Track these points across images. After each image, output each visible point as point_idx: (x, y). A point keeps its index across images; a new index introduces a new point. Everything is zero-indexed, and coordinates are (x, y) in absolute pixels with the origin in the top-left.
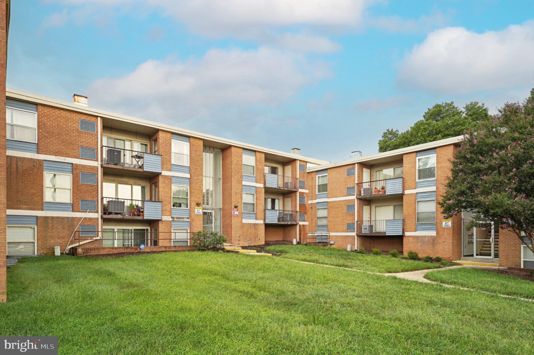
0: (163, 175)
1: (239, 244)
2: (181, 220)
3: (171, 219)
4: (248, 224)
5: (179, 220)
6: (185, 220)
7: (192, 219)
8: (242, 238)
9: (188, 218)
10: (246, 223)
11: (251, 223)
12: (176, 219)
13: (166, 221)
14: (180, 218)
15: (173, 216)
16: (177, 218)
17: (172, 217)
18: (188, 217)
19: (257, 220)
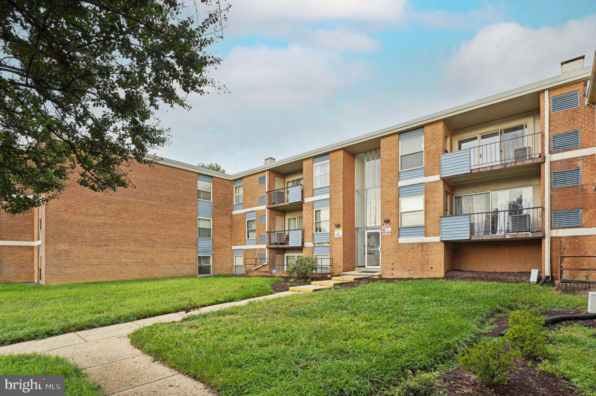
0: (306, 203)
1: (392, 274)
2: (321, 245)
3: (313, 245)
4: (409, 244)
5: (319, 245)
6: (325, 245)
7: (332, 243)
8: (397, 265)
9: (328, 243)
10: (405, 244)
11: (413, 243)
12: (317, 245)
13: (309, 247)
14: (320, 243)
15: (314, 242)
16: (318, 243)
17: (313, 244)
18: (329, 241)
19: (427, 236)
